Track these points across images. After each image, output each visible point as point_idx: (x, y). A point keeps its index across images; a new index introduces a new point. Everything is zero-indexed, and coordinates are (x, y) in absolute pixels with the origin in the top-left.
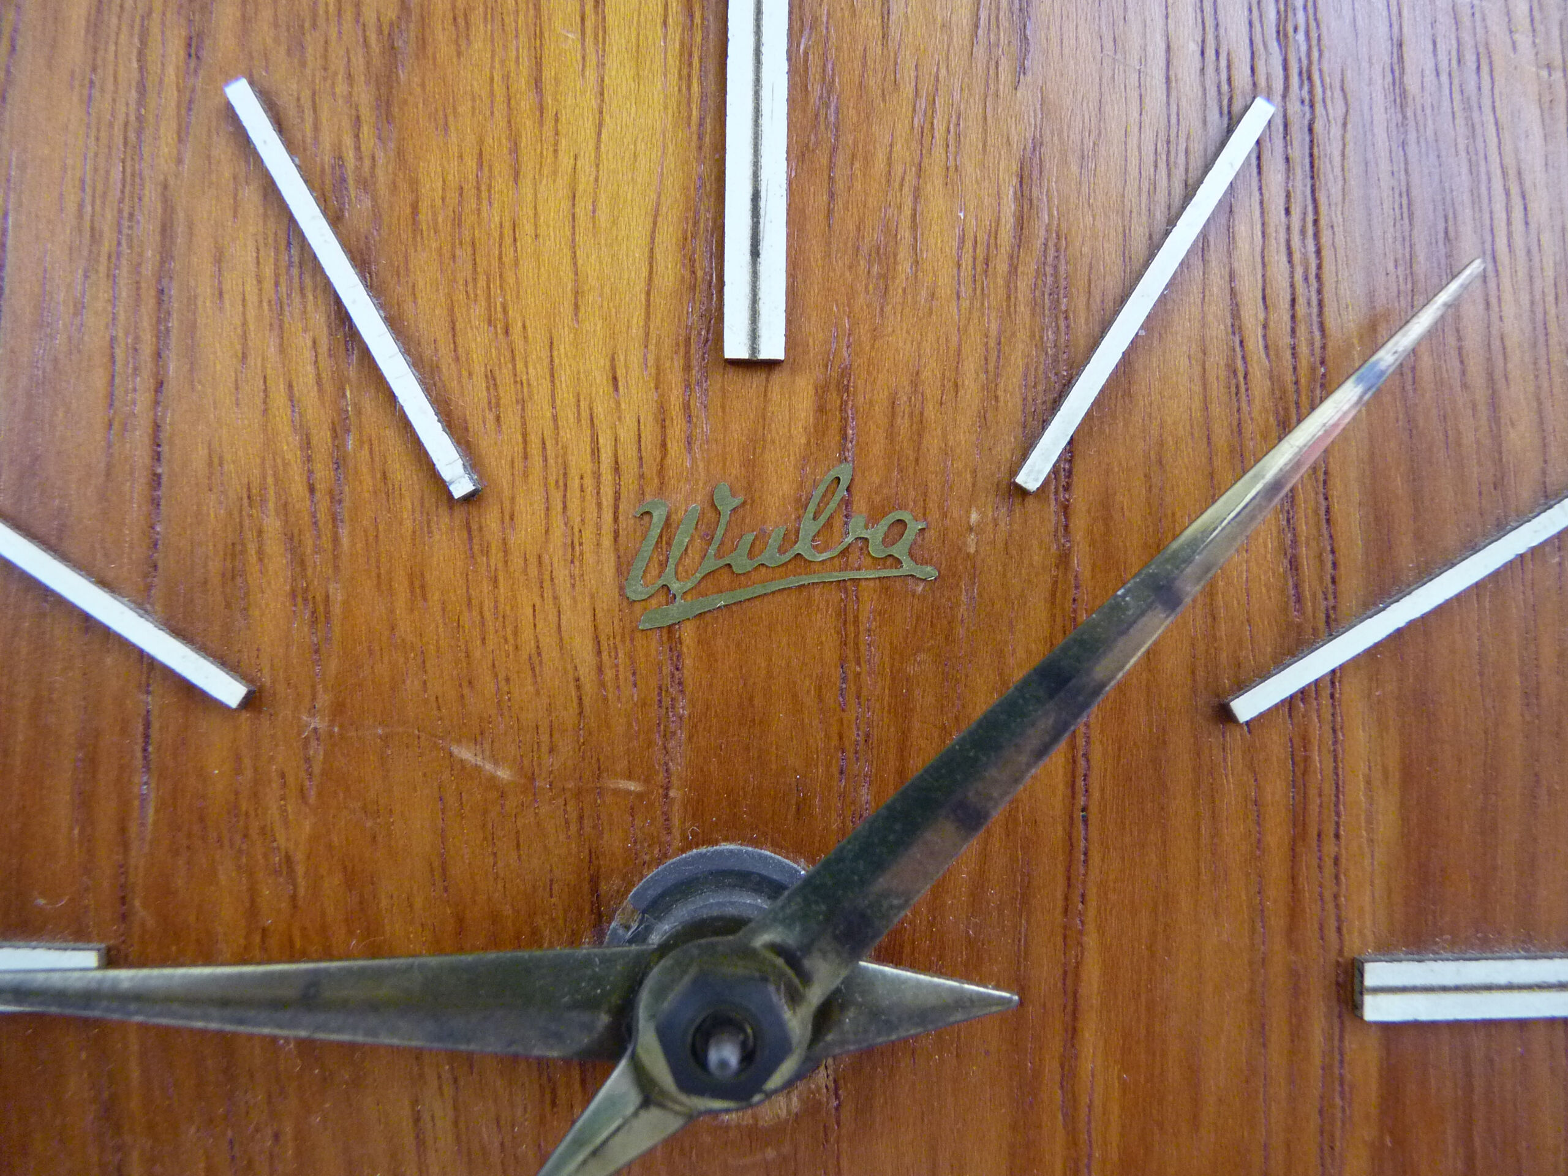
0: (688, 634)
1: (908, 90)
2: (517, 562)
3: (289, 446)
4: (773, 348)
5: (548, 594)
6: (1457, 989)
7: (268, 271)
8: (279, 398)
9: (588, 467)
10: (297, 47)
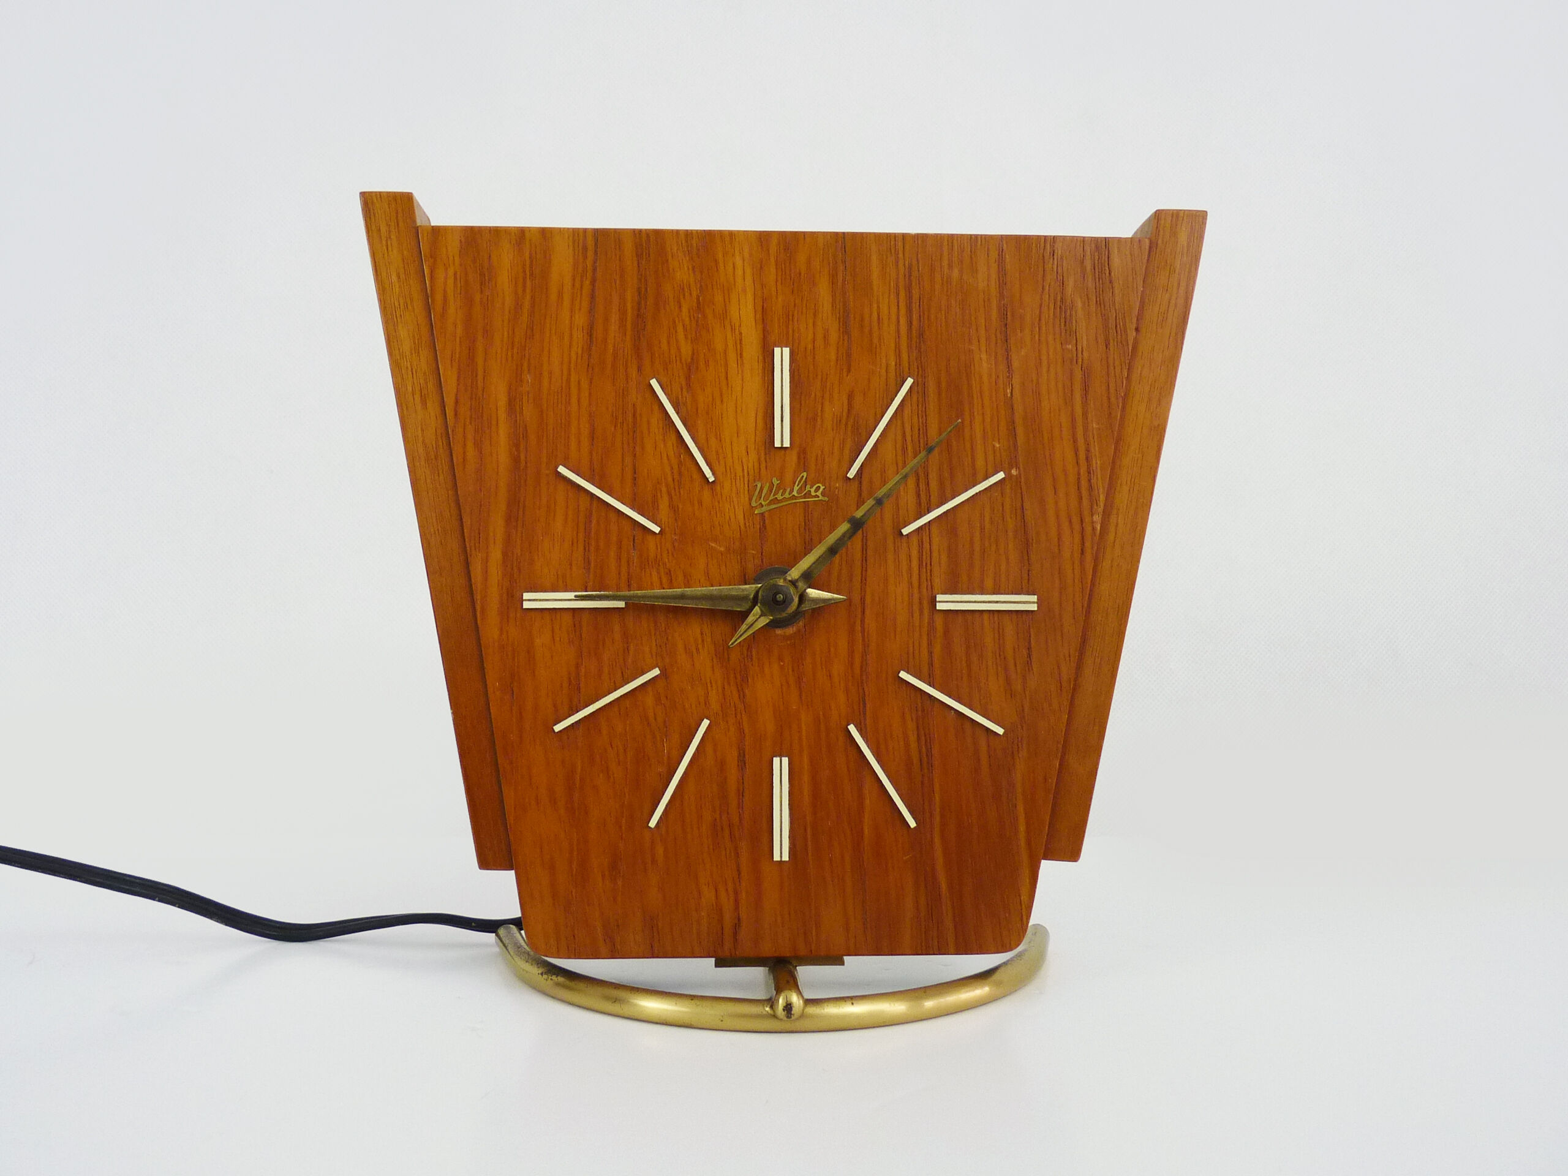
0: (766, 515)
1: (820, 377)
2: (724, 498)
3: (668, 470)
4: (787, 444)
5: (732, 505)
6: (961, 602)
7: (661, 426)
8: (665, 458)
9: (741, 474)
10: (666, 369)
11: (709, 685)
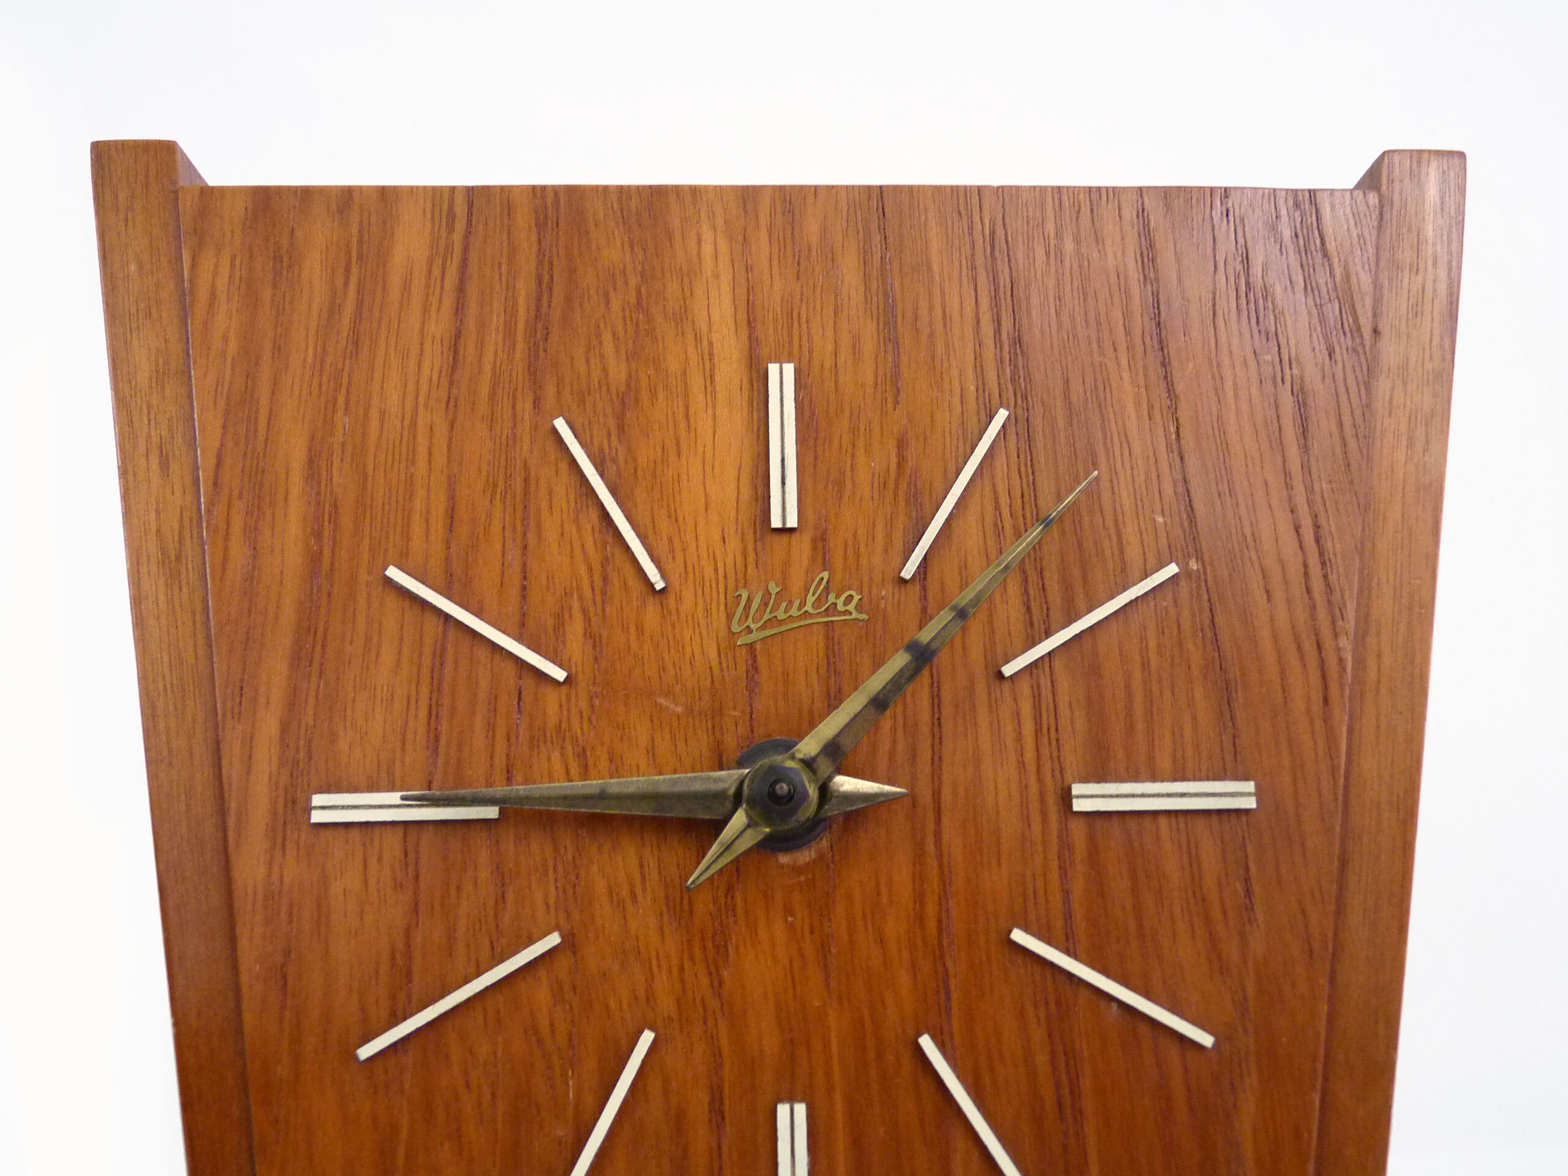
0: (758, 647)
1: (847, 413)
2: (683, 616)
3: (583, 571)
4: (792, 522)
5: (697, 631)
6: (1118, 796)
7: (572, 497)
8: (578, 552)
9: (713, 576)
10: (582, 402)
11: (654, 963)
